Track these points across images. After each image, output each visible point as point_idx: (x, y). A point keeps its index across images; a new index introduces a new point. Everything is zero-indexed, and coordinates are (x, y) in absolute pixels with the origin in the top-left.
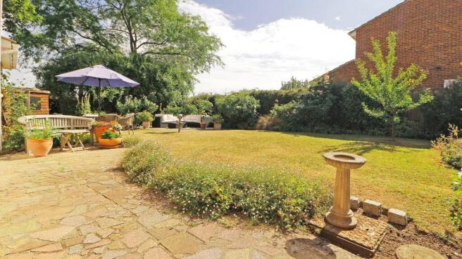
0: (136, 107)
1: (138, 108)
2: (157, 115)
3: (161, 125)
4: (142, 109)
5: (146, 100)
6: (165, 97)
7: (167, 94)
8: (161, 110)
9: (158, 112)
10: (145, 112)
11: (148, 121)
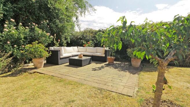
0: (22, 36)
1: (25, 38)
2: (52, 48)
3: (60, 61)
4: (31, 40)
5: (37, 29)
6: (58, 28)
7: (60, 25)
8: (55, 42)
9: (53, 44)
10: (35, 44)
11: (41, 57)
